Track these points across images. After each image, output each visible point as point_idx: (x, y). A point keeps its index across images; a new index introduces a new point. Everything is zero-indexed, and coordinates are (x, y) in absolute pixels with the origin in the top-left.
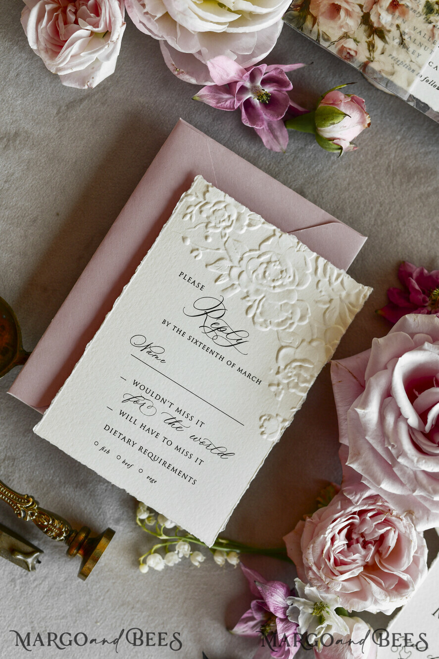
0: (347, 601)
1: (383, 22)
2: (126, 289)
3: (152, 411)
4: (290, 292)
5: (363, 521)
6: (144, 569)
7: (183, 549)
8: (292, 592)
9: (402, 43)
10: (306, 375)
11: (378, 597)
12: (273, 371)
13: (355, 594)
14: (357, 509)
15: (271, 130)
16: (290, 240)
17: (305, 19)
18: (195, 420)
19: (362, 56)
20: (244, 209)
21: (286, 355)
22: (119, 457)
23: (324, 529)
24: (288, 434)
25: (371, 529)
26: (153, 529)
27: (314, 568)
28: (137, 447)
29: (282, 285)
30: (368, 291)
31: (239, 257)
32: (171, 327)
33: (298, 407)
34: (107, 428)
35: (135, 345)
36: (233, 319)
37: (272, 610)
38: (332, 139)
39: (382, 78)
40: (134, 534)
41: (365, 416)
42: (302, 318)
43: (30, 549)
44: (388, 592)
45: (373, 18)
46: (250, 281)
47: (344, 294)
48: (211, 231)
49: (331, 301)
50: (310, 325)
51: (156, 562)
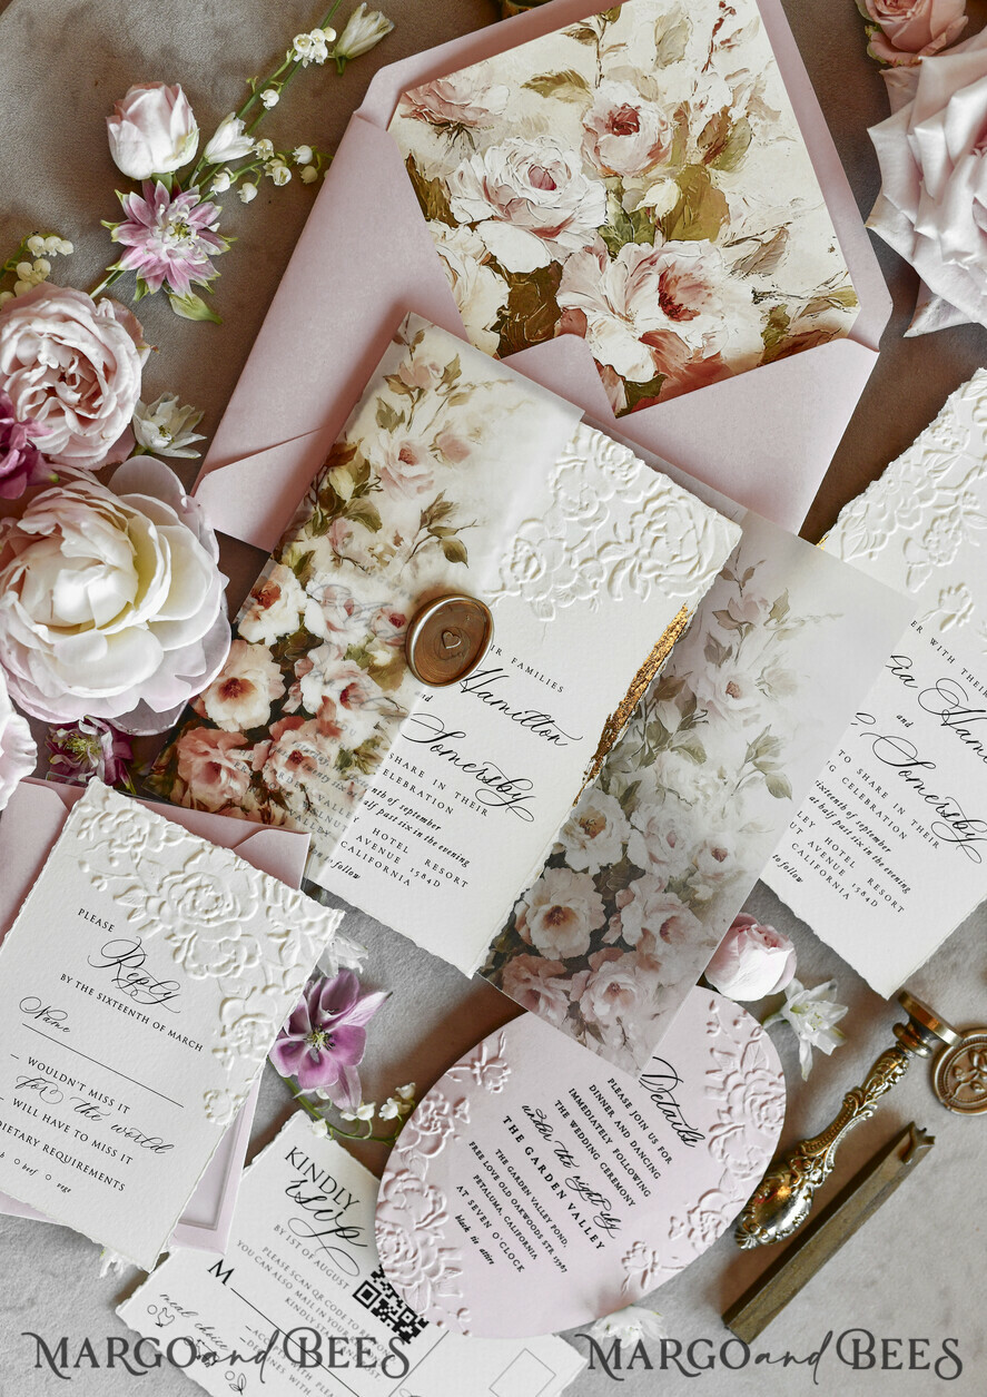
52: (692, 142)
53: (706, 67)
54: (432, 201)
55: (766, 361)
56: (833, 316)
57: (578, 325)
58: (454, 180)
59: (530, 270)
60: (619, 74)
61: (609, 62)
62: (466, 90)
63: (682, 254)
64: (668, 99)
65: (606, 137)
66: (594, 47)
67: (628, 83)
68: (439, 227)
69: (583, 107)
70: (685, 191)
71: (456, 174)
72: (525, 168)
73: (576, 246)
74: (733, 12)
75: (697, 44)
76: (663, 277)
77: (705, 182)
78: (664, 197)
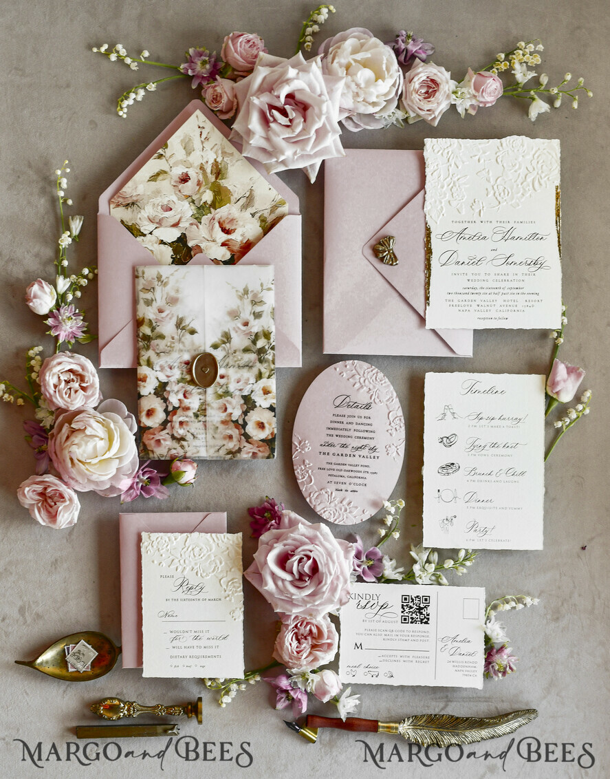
0: (312, 665)
2: (143, 596)
3: (185, 639)
4: (209, 555)
5: (298, 629)
6: (224, 706)
7: (234, 687)
8: (289, 676)
9: (194, 437)
10: (237, 585)
11: (322, 656)
12: (223, 592)
13: (313, 661)
14: (293, 626)
15: (158, 491)
16: (196, 534)
17: (148, 453)
18: (204, 632)
19: (181, 453)
20: (169, 534)
21: (224, 582)
22: (184, 666)
23: (284, 642)
24: (245, 613)
25: (304, 630)
26: (217, 687)
27: (290, 661)
28: (188, 657)
29: (204, 555)
30: (240, 534)
31: (179, 555)
32: (171, 600)
33: (243, 600)
34: (171, 657)
35: (161, 617)
36: (193, 581)
37: (284, 688)
38: (186, 483)
40: (210, 694)
41: (269, 589)
42: (221, 563)
43: (172, 726)
44: (325, 652)
46: (190, 562)
47: (231, 542)
48: (162, 552)
49: (228, 548)
50: (226, 563)
51: (227, 700)
52: (209, 175)
53: (203, 149)
54: (135, 231)
55: (265, 235)
56: (280, 210)
57: (198, 249)
58: (138, 221)
59: (175, 239)
60: (176, 164)
61: (172, 161)
62: (130, 191)
63: (222, 212)
64: (195, 165)
65: (181, 186)
66: (163, 160)
67: (180, 166)
68: (140, 239)
69: (169, 179)
70: (214, 192)
71: (138, 219)
72: (160, 207)
73: (187, 225)
74: (203, 128)
75: (197, 143)
76: (219, 223)
77: (219, 186)
78: (208, 197)
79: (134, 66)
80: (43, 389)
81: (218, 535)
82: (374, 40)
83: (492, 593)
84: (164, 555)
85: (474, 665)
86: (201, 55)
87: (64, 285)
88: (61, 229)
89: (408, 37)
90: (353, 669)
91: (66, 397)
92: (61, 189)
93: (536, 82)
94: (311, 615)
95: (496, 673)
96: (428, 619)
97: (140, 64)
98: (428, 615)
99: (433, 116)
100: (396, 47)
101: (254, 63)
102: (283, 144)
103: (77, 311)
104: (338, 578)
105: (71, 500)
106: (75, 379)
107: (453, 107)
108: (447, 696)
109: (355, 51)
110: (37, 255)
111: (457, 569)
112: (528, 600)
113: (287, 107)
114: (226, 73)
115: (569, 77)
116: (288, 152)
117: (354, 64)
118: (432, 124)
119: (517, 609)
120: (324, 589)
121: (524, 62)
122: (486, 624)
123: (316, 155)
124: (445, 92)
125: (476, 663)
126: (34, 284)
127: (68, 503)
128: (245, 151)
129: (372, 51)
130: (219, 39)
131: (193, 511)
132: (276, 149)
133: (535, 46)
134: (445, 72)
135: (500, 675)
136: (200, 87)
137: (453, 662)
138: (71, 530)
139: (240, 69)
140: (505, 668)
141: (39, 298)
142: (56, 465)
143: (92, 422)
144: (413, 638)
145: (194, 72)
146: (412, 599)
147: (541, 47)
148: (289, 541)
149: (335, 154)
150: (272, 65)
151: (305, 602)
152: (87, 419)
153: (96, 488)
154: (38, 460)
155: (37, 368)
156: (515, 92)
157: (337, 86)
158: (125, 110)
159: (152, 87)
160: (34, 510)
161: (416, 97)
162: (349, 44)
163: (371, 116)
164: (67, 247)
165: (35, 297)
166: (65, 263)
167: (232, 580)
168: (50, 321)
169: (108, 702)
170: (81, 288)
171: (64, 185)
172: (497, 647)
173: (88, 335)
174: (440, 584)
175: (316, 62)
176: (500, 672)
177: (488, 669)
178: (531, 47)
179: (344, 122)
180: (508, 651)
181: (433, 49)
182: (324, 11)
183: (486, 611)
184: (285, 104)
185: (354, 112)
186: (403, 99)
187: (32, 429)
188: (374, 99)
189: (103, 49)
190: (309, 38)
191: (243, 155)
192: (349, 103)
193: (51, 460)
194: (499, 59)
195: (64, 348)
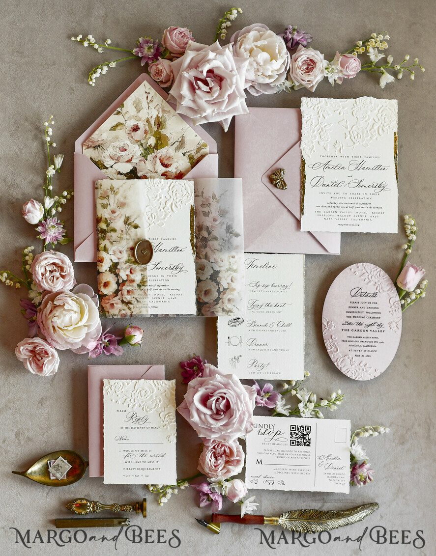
0: (225, 476)
1: (128, 299)
2: (104, 425)
3: (134, 456)
4: (152, 396)
5: (216, 450)
6: (162, 505)
7: (169, 491)
8: (209, 484)
9: (138, 301)
11: (233, 469)
12: (162, 422)
13: (226, 472)
14: (212, 447)
15: (116, 349)
16: (142, 381)
17: (105, 313)
18: (148, 451)
19: (129, 313)
20: (123, 381)
21: (163, 415)
22: (133, 475)
23: (205, 459)
24: (177, 437)
25: (220, 450)
26: (157, 491)
27: (210, 472)
28: (136, 469)
29: (148, 396)
30: (174, 381)
31: (131, 395)
32: (124, 428)
33: (176, 428)
34: (124, 469)
35: (117, 440)
36: (141, 415)
37: (206, 492)
38: (136, 344)
39: (139, 315)
40: (152, 496)
41: (194, 420)
42: (160, 401)
43: (125, 519)
44: (235, 466)
45: (125, 300)
46: (138, 400)
47: (168, 386)
48: (118, 393)
49: (165, 391)
50: (164, 402)
51: (164, 500)
52: (153, 126)
53: (149, 108)
54: (100, 165)
55: (192, 168)
56: (203, 151)
58: (103, 158)
59: (129, 171)
60: (130, 118)
61: (126, 117)
62: (97, 137)
63: (162, 152)
64: (143, 119)
65: (133, 134)
66: (121, 116)
67: (133, 120)
68: (104, 171)
69: (125, 129)
70: (156, 138)
71: (103, 157)
72: (118, 149)
73: (137, 161)
74: (149, 93)
75: (144, 104)
76: (160, 159)
77: (160, 134)
78: (152, 141)
79: (100, 50)
80: (34, 277)
81: (158, 381)
82: (270, 32)
83: (356, 424)
84: (119, 396)
85: (343, 476)
86: (147, 42)
87: (50, 203)
88: (48, 164)
89: (294, 30)
90: (256, 479)
91: (50, 282)
92: (48, 135)
93: (385, 61)
94: (225, 440)
95: (359, 482)
96: (310, 443)
97: (105, 49)
98: (310, 440)
99: (312, 85)
100: (285, 36)
101: (185, 48)
102: (205, 105)
103: (59, 222)
104: (244, 413)
105: (53, 356)
106: (57, 270)
107: (326, 79)
108: (324, 499)
109: (256, 40)
110: (30, 182)
111: (330, 406)
112: (382, 429)
113: (208, 79)
114: (165, 55)
115: (408, 58)
116: (209, 111)
117: (255, 49)
118: (311, 91)
119: (374, 436)
120: (234, 421)
121: (376, 47)
122: (351, 446)
123: (228, 113)
124: (320, 68)
125: (344, 474)
126: (28, 203)
127: (51, 358)
128: (178, 109)
129: (267, 40)
130: (160, 31)
131: (141, 364)
132: (199, 108)
133: (384, 36)
134: (320, 54)
135: (362, 483)
136: (147, 65)
137: (328, 474)
138: (53, 378)
139: (175, 52)
140: (365, 479)
141: (32, 213)
142: (42, 331)
143: (69, 300)
144: (299, 456)
145: (142, 54)
146: (298, 428)
147: (388, 37)
148: (210, 386)
149: (242, 112)
150: (198, 50)
151: (220, 430)
152: (65, 298)
153: (71, 347)
154: (30, 327)
155: (30, 262)
156: (370, 68)
157: (243, 65)
158: (94, 81)
159: (113, 65)
160: (27, 363)
161: (299, 72)
162: (252, 35)
163: (268, 85)
164: (52, 176)
165: (29, 212)
166: (51, 188)
167: (169, 413)
168: (40, 229)
169: (79, 502)
170: (62, 205)
171: (50, 133)
172: (359, 463)
173: (66, 238)
174: (318, 418)
175: (229, 48)
176: (362, 481)
177: (353, 479)
178: (381, 37)
179: (248, 89)
180: (367, 466)
181: (311, 38)
182: (235, 12)
183: (351, 437)
184: (207, 77)
185: (255, 82)
186: (290, 73)
187: (26, 305)
188: (270, 73)
189: (78, 39)
190: (224, 31)
191: (177, 112)
192: (252, 76)
193: (39, 327)
194: (358, 45)
195: (49, 248)
